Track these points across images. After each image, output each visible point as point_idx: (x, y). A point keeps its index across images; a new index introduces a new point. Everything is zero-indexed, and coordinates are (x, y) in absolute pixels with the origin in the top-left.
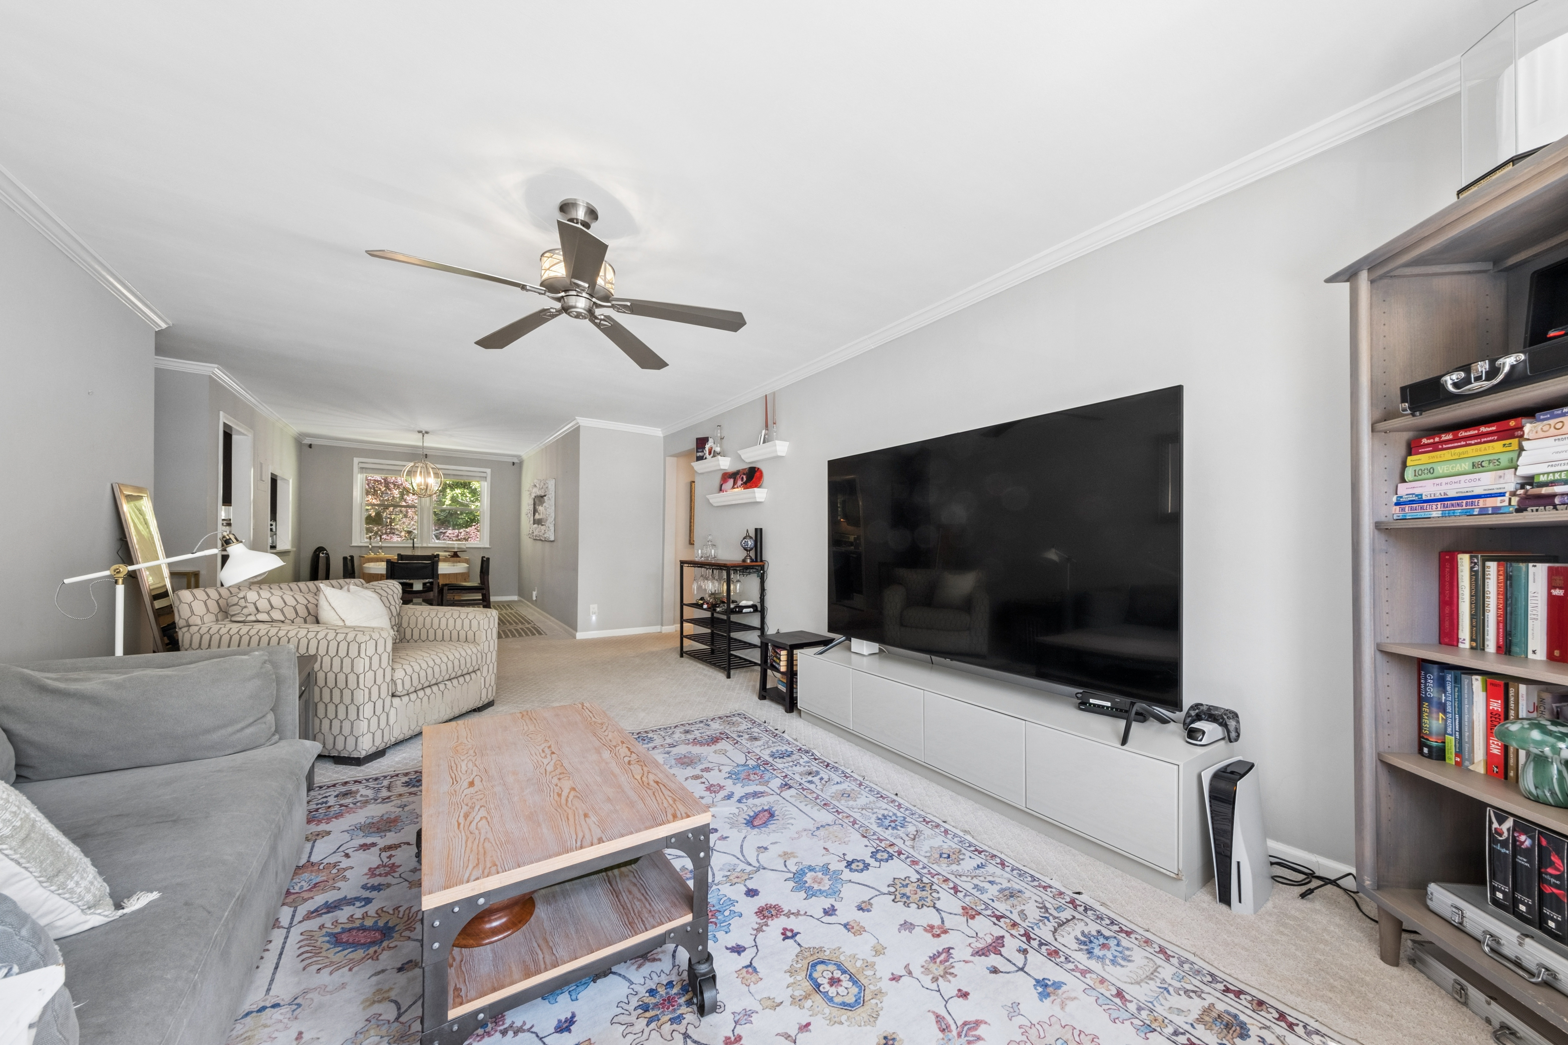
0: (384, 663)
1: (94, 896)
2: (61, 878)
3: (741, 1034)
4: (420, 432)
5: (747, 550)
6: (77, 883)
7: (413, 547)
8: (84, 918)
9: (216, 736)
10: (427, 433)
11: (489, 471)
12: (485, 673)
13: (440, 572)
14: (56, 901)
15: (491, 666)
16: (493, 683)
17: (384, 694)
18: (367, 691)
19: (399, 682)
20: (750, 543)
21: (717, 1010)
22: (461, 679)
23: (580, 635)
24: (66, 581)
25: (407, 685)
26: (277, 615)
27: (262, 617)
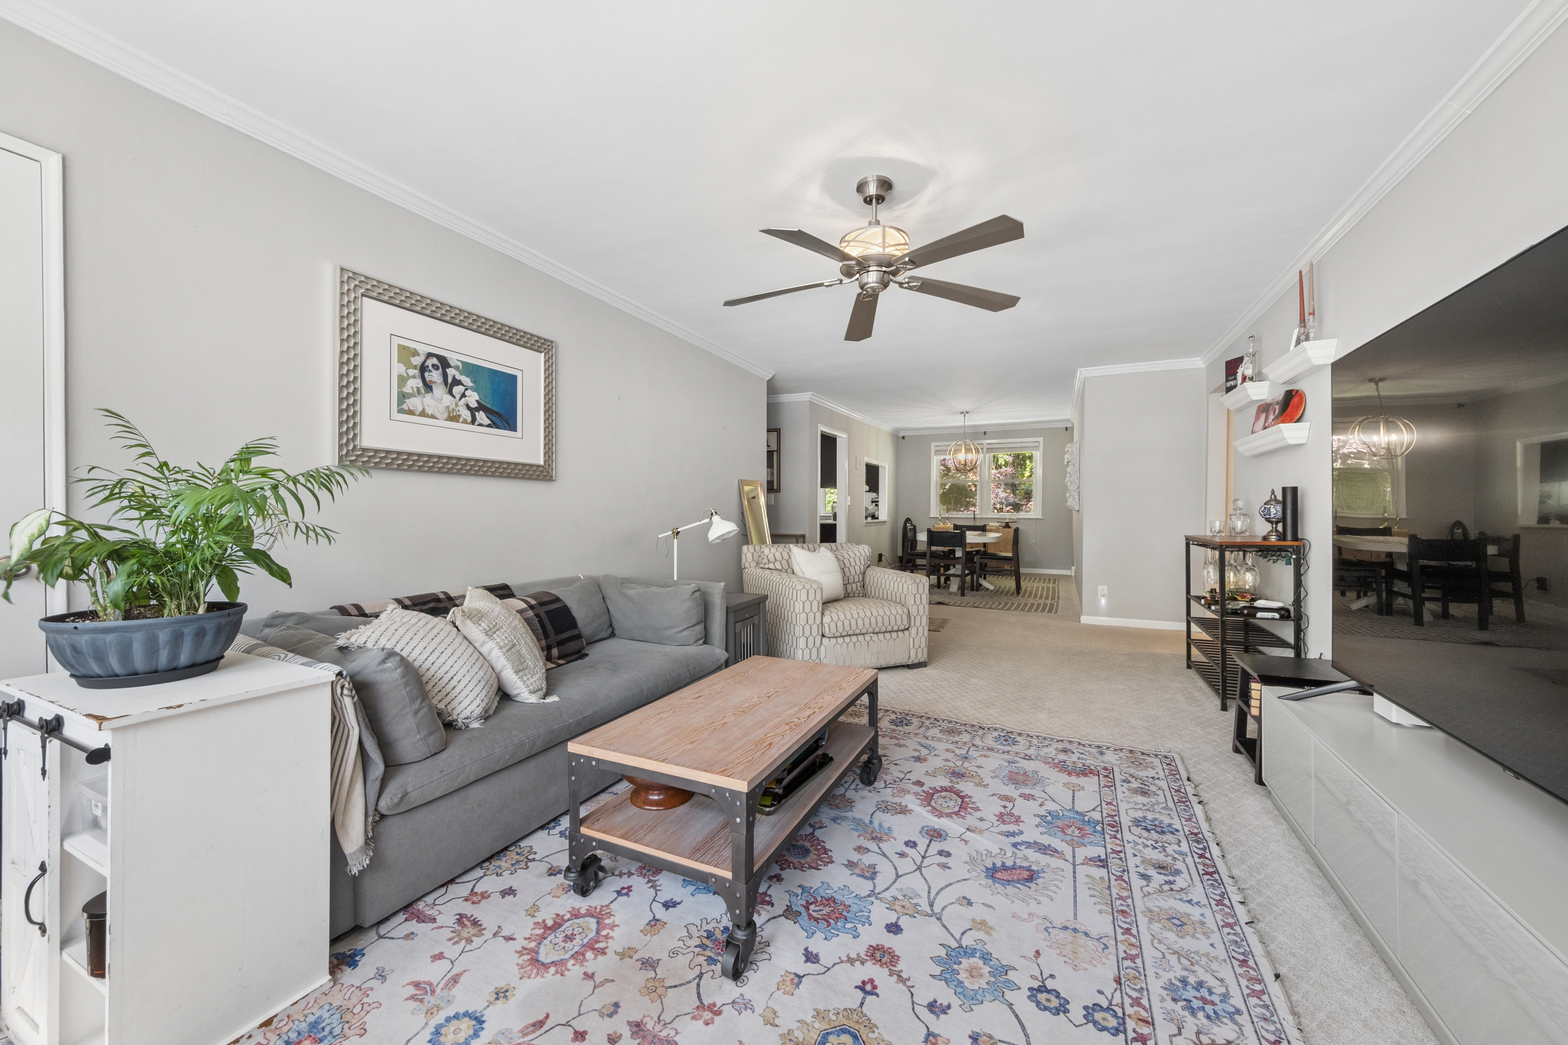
0: (815, 609)
1: (534, 688)
3: (724, 1013)
4: (962, 413)
5: (1272, 522)
7: (974, 518)
10: (967, 413)
15: (921, 629)
16: (923, 645)
17: (815, 633)
18: (801, 627)
20: (1273, 511)
23: (1085, 619)
24: (660, 536)
25: (833, 630)
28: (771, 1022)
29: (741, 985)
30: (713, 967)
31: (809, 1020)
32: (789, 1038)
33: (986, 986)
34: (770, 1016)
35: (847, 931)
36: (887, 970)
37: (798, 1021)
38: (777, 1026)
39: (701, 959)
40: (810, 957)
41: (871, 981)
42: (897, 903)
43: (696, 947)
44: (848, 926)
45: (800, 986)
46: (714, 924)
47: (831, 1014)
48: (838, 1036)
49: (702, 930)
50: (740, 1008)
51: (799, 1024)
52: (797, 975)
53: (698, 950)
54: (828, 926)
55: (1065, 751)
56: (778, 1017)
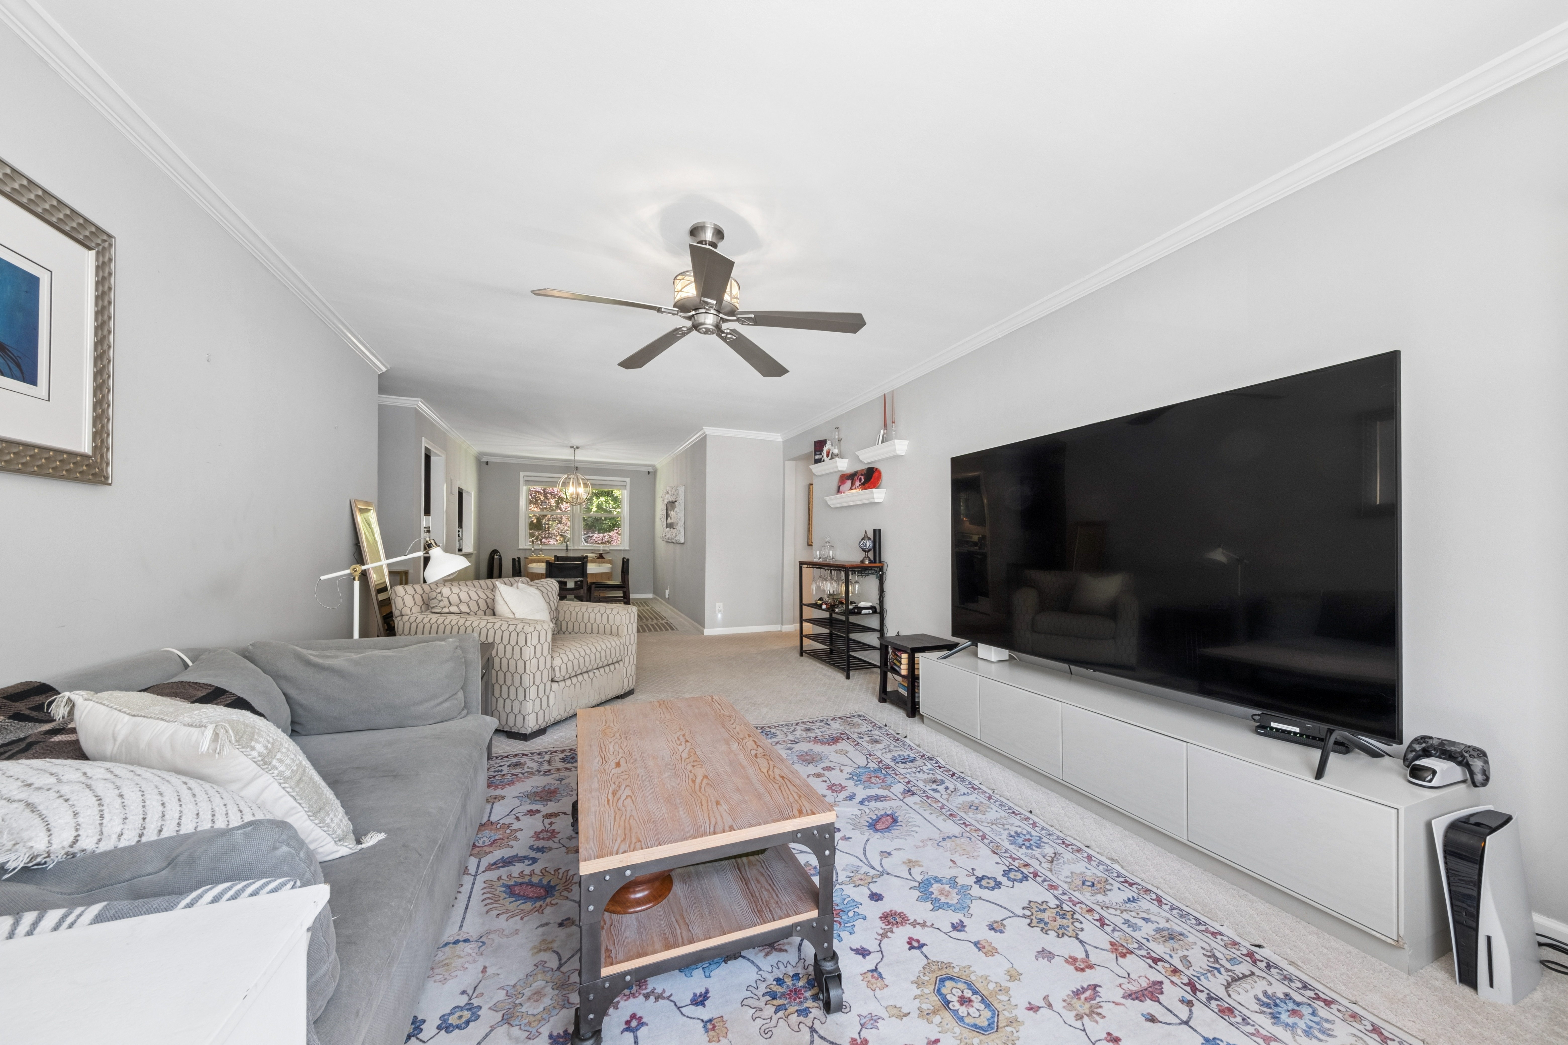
0: (546, 653)
1: (343, 831)
2: (322, 814)
3: (868, 1038)
4: (572, 447)
5: (865, 551)
6: (332, 820)
7: (567, 549)
8: (336, 848)
9: (422, 708)
10: (577, 448)
11: (628, 480)
12: (626, 664)
13: (589, 571)
14: (318, 833)
15: (632, 657)
16: (633, 673)
17: (545, 679)
18: (532, 675)
19: (557, 669)
20: (868, 544)
21: (843, 1010)
22: (607, 669)
23: (707, 632)
24: (322, 578)
25: (564, 673)
26: (464, 608)
27: (454, 609)
28: (902, 1014)
29: (848, 1009)
30: (811, 1016)
31: (918, 992)
32: (925, 1013)
33: (959, 897)
34: (895, 1011)
35: (855, 919)
36: (908, 925)
37: (915, 999)
38: (909, 1013)
39: (794, 1018)
40: (863, 952)
41: (911, 939)
42: (855, 879)
43: (776, 1013)
44: (851, 914)
45: (884, 976)
46: (764, 985)
47: (922, 977)
48: (944, 986)
49: (761, 997)
50: (872, 1024)
51: (918, 1000)
52: (872, 971)
53: (781, 1014)
54: (840, 923)
55: (808, 730)
56: (901, 1007)
